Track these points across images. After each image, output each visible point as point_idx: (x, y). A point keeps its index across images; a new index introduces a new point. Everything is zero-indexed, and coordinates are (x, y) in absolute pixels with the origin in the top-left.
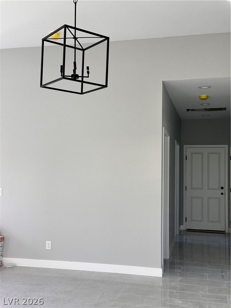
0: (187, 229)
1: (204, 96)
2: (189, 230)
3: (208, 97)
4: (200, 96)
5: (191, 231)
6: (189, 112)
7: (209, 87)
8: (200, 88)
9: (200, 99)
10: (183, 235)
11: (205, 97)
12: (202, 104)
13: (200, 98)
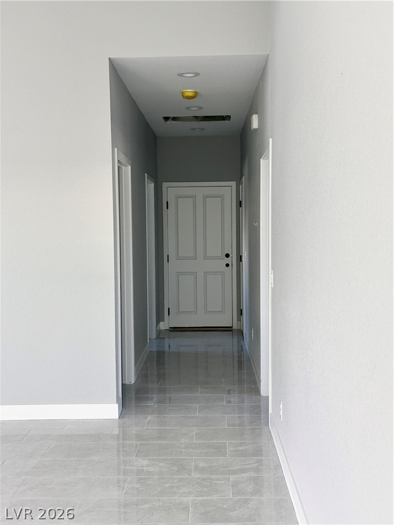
0: (170, 328)
1: (189, 92)
2: (174, 329)
3: (196, 93)
4: (183, 92)
5: (177, 331)
6: (168, 122)
7: (197, 74)
8: (181, 75)
9: (184, 97)
10: (164, 338)
11: (191, 94)
12: (188, 108)
13: (183, 95)
